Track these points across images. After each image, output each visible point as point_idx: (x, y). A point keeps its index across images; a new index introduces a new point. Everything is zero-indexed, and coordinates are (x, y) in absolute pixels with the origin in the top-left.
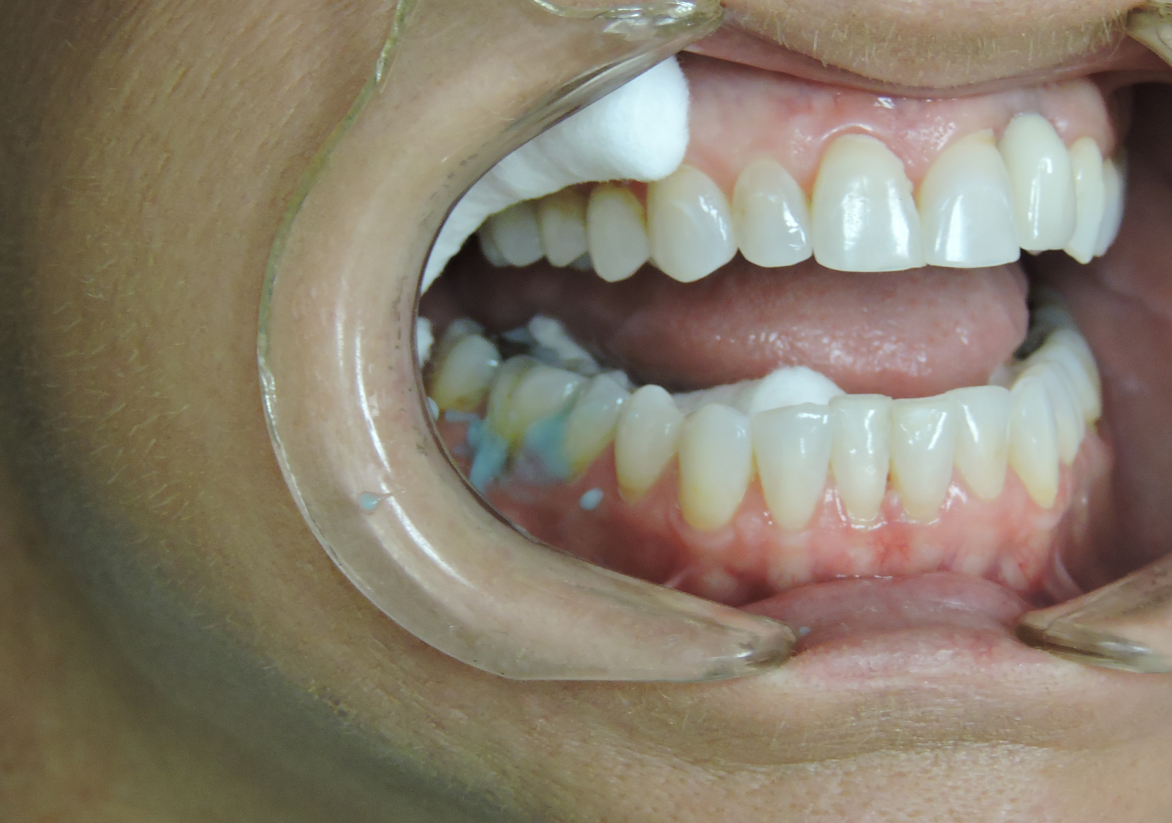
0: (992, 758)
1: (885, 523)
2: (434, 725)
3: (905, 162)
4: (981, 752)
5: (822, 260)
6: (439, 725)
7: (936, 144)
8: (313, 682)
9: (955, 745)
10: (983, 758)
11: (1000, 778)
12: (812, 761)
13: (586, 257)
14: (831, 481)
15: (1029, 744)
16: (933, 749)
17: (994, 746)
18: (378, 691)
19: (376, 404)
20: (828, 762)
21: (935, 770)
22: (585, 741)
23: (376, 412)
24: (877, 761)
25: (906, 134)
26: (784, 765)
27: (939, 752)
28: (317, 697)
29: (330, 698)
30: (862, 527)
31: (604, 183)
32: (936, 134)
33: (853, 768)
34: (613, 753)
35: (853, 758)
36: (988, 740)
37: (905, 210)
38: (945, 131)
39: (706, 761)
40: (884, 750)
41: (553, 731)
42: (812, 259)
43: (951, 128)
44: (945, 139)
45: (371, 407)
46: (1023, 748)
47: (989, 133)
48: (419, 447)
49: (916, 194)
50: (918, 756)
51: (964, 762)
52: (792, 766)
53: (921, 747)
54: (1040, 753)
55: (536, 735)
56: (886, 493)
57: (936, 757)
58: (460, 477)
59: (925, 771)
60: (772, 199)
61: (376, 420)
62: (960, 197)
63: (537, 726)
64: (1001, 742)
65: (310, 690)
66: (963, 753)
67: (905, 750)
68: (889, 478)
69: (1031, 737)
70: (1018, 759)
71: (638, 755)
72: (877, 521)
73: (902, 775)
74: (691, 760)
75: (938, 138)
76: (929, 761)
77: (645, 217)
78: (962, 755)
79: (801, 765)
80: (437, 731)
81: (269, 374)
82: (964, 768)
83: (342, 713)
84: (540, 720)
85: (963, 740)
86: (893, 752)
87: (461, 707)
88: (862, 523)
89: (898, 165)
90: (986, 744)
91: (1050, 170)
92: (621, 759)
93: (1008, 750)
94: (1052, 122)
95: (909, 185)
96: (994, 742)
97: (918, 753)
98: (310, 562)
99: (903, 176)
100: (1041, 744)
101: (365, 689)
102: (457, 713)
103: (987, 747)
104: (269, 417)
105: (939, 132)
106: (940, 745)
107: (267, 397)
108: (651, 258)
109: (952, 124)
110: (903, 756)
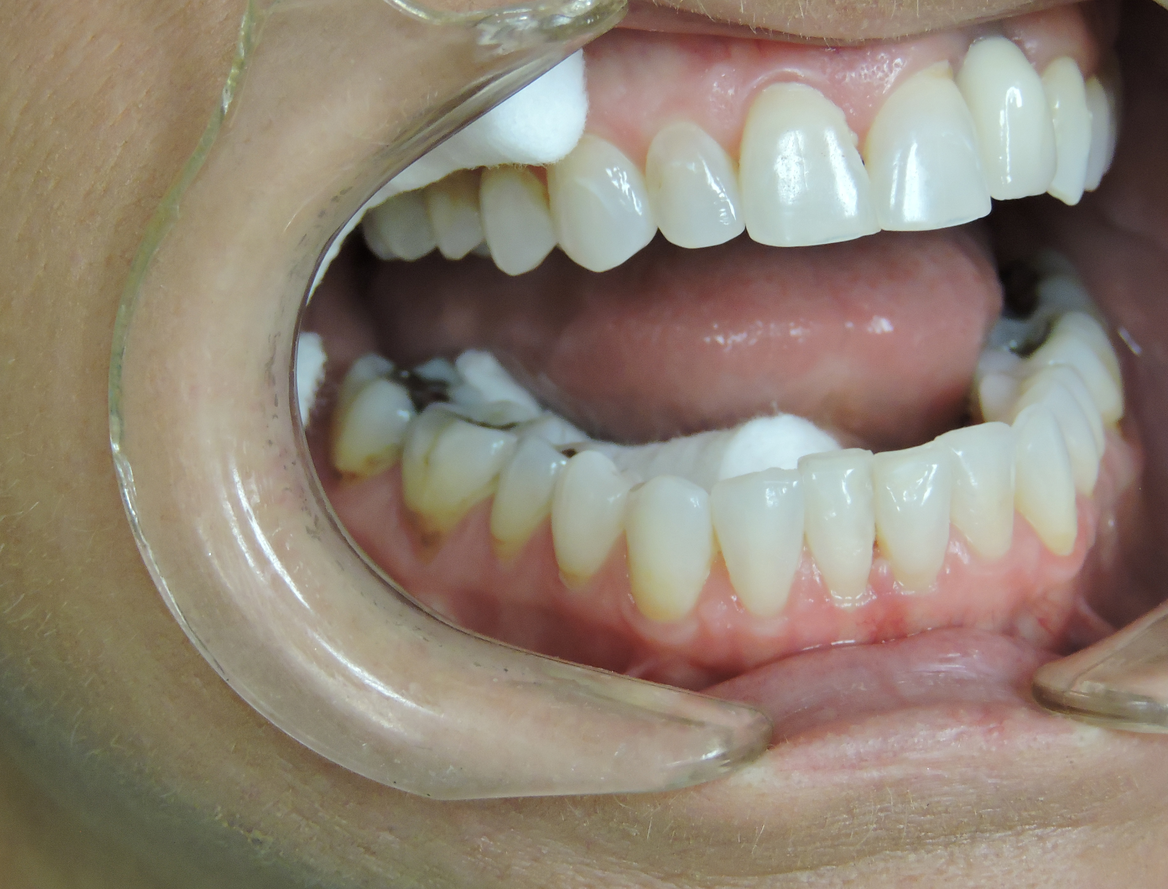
0: (1019, 848)
1: (874, 597)
2: (362, 850)
3: (845, 110)
4: (1004, 842)
5: (756, 236)
6: (367, 850)
7: (881, 87)
8: (219, 808)
9: (973, 839)
10: (1007, 849)
11: (1029, 870)
12: (804, 868)
13: (484, 245)
14: (807, 555)
15: (1060, 826)
16: (946, 846)
17: (1019, 834)
18: (294, 816)
19: (254, 487)
20: (822, 869)
21: (952, 870)
22: (536, 860)
23: (256, 499)
24: (881, 865)
25: (844, 77)
26: (770, 877)
27: (956, 850)
28: (225, 825)
29: (241, 826)
30: (850, 605)
31: (494, 169)
32: (880, 74)
33: (854, 876)
34: (570, 873)
35: (852, 864)
36: (1010, 828)
37: (850, 168)
38: (891, 71)
39: (680, 875)
40: (888, 852)
41: (499, 851)
42: (745, 234)
43: (897, 65)
44: (892, 77)
45: (249, 495)
46: (1054, 831)
47: (944, 65)
48: (308, 531)
49: (861, 148)
50: (930, 855)
51: (985, 856)
52: (781, 876)
53: (933, 844)
54: (1074, 833)
55: (479, 856)
56: (873, 563)
57: (952, 854)
58: (362, 560)
59: (940, 872)
60: (692, 167)
61: (256, 508)
62: (914, 147)
63: (479, 846)
64: (1027, 827)
65: (217, 818)
66: (983, 845)
67: (915, 850)
68: (876, 545)
69: (1062, 815)
70: (1049, 845)
71: (599, 873)
72: (864, 597)
73: (913, 879)
74: (662, 875)
75: (881, 79)
76: (943, 860)
77: (546, 197)
78: (982, 848)
79: (790, 875)
80: (367, 856)
81: (127, 463)
82: (986, 863)
83: (256, 841)
84: (483, 839)
85: (982, 832)
86: (899, 853)
87: (391, 830)
88: (848, 601)
89: (838, 115)
90: (1010, 833)
91: (1019, 103)
92: (581, 879)
93: (1037, 836)
94: (1019, 44)
95: (852, 137)
96: (1019, 828)
97: (928, 852)
98: (196, 675)
99: (845, 128)
100: (1075, 823)
101: (279, 815)
102: (386, 837)
103: (1010, 835)
104: (130, 513)
105: (883, 71)
106: (953, 839)
107: (126, 491)
108: (558, 244)
109: (898, 61)
110: (912, 857)
